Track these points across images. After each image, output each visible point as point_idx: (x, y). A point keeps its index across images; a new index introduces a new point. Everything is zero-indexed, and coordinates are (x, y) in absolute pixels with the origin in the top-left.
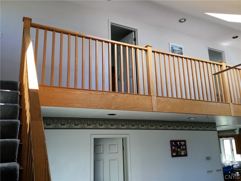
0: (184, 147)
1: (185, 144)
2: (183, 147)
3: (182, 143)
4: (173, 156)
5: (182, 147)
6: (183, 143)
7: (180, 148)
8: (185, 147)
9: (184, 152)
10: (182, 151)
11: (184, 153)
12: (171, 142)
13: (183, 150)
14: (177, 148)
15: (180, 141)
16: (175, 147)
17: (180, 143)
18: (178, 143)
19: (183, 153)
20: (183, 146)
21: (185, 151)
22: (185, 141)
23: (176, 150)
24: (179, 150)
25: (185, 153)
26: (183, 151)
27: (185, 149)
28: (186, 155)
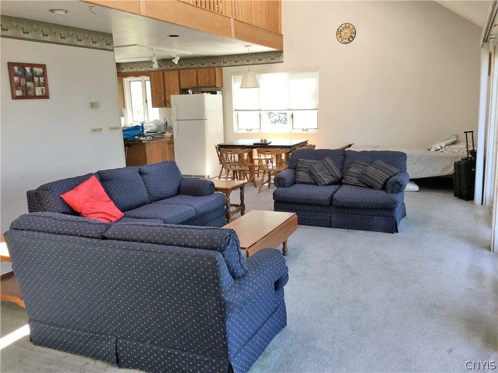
0: (42, 79)
1: (43, 73)
2: (39, 80)
3: (35, 69)
4: (15, 97)
5: (36, 79)
6: (39, 70)
7: (32, 80)
8: (44, 80)
9: (42, 90)
10: (36, 88)
11: (42, 92)
12: (11, 65)
13: (40, 86)
14: (24, 80)
15: (32, 66)
16: (20, 79)
17: (32, 71)
18: (28, 69)
19: (39, 92)
20: (39, 77)
21: (44, 88)
22: (43, 67)
23: (22, 84)
24: (29, 84)
25: (44, 91)
26: (40, 88)
27: (45, 84)
28: (46, 96)
